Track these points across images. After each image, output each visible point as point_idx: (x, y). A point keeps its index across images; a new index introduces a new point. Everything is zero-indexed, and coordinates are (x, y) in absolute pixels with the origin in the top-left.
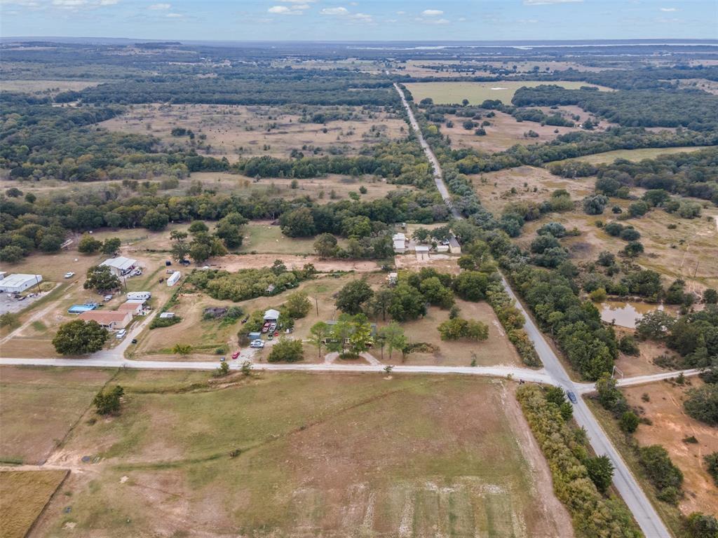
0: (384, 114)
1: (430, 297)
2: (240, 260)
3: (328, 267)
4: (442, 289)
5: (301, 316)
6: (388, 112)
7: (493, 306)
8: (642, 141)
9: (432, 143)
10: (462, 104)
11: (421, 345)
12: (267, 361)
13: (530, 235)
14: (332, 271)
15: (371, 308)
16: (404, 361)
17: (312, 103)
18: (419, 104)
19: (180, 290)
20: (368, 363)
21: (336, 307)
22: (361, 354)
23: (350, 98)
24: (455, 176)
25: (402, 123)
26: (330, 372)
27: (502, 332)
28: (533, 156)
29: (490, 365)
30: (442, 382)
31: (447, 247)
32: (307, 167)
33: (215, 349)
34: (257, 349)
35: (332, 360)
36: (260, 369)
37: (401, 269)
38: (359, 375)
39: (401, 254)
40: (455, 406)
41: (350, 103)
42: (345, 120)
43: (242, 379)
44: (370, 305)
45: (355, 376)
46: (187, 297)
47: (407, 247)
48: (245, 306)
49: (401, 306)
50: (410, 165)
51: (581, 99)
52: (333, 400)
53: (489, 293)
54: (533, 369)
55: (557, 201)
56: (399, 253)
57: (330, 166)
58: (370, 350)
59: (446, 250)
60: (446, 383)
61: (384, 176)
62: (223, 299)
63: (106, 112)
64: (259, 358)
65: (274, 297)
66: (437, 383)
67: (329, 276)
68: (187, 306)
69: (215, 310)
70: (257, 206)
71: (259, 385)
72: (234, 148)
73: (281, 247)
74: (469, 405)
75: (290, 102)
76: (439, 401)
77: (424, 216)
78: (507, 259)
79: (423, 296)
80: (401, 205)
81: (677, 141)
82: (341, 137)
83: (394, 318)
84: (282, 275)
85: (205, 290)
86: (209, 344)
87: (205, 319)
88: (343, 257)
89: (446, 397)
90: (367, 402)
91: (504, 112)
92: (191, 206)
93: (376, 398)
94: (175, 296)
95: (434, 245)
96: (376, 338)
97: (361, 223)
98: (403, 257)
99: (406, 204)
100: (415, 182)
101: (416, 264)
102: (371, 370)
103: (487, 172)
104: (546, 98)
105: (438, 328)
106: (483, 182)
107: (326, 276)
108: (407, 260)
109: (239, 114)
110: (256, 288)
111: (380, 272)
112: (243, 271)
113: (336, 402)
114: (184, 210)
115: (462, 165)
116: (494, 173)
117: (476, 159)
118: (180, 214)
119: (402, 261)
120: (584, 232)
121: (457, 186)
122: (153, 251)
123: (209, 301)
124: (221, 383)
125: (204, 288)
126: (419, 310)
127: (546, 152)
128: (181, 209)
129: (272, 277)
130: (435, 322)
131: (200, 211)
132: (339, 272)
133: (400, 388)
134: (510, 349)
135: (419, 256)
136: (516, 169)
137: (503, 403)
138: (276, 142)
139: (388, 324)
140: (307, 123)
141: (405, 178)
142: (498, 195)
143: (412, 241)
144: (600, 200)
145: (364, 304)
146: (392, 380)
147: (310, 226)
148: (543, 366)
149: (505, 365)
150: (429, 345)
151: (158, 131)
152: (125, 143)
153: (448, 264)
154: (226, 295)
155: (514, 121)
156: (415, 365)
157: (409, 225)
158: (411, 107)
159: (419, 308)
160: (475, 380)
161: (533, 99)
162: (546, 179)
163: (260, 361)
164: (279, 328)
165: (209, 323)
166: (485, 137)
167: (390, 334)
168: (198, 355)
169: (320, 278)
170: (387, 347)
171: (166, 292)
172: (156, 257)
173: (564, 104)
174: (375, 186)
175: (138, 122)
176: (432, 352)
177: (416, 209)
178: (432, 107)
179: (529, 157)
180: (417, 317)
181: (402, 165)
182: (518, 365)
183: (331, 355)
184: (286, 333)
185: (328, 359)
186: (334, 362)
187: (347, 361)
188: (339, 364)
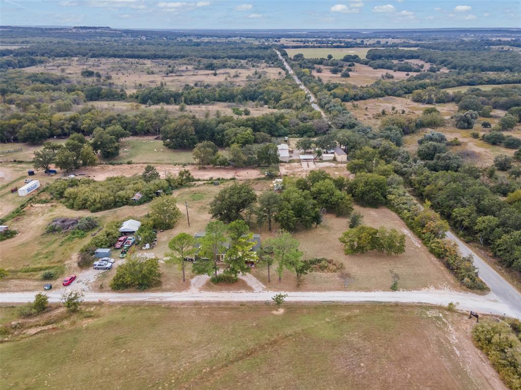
0: (264, 65)
1: (324, 202)
2: (113, 170)
3: (208, 175)
4: (338, 192)
5: (168, 227)
6: (268, 63)
7: (398, 211)
8: (482, 78)
9: (306, 81)
10: (327, 59)
11: (319, 261)
12: (110, 289)
13: (411, 145)
14: (211, 179)
15: (254, 216)
16: (299, 286)
17: (205, 57)
18: (292, 58)
19: (31, 200)
20: (249, 289)
21: (211, 215)
22: (240, 276)
23: (236, 54)
24: (330, 101)
25: (279, 70)
26: (196, 304)
27: (417, 243)
28: (395, 88)
29: (417, 288)
30: (355, 316)
31: (333, 155)
32: (196, 95)
33: (43, 272)
34: (102, 271)
35: (200, 286)
36: (97, 300)
37: (286, 176)
38: (236, 308)
39: (285, 162)
40: (384, 361)
41: (236, 57)
42: (232, 68)
43: (66, 318)
44: (252, 212)
45: (232, 309)
46: (36, 207)
47: (291, 157)
48: (104, 217)
49: (291, 211)
50: (289, 93)
51: (422, 54)
52: (195, 352)
53: (390, 197)
54: (477, 293)
55: (429, 117)
56: (283, 162)
57: (217, 95)
58: (252, 270)
59: (332, 159)
60: (362, 318)
61: (266, 103)
62: (79, 209)
63: (28, 60)
64: (100, 283)
65: (141, 206)
66: (349, 318)
67: (208, 183)
68: (32, 217)
69: (63, 222)
70: (141, 121)
71: (87, 328)
72: (133, 85)
73: (160, 158)
74: (406, 358)
75: (188, 56)
76: (358, 350)
77: (305, 129)
78: (399, 164)
79: (315, 201)
80: (283, 121)
81: (510, 79)
82: (228, 79)
83: (282, 227)
84: (152, 182)
85: (63, 200)
86: (39, 266)
87: (48, 232)
88: (224, 165)
89: (367, 343)
90: (248, 355)
91: (362, 64)
92: (75, 122)
93: (262, 347)
94: (23, 206)
95: (319, 154)
96: (260, 255)
97: (243, 132)
98: (287, 165)
99: (288, 120)
100: (294, 106)
101: (301, 171)
102: (255, 299)
103: (356, 100)
104: (394, 53)
105: (340, 239)
106: (354, 107)
107: (204, 184)
108: (292, 168)
109: (145, 64)
110: (119, 196)
111: (264, 179)
112: (110, 179)
113: (200, 356)
114: (66, 125)
115: (335, 94)
116: (362, 101)
117: (347, 90)
118: (63, 129)
119: (287, 169)
120: (463, 142)
121: (333, 108)
122: (21, 162)
123: (63, 211)
124: (31, 327)
125: (63, 197)
126: (313, 217)
127: (405, 85)
128: (63, 124)
129: (141, 184)
130: (332, 231)
131: (84, 126)
132: (219, 179)
133: (298, 329)
134: (435, 265)
135: (304, 164)
136: (381, 99)
137: (458, 353)
138: (172, 81)
139: (276, 235)
140: (200, 70)
141: (285, 103)
142: (370, 116)
143: (296, 151)
144: (471, 115)
145: (245, 211)
146: (285, 314)
147: (191, 137)
148: (488, 290)
149: (436, 288)
150: (330, 262)
151: (70, 74)
152: (33, 78)
153: (336, 171)
154: (83, 205)
155: (371, 69)
156: (314, 290)
157: (291, 139)
158: (286, 60)
159: (313, 215)
160: (402, 311)
161: (383, 55)
162: (409, 105)
163: (101, 288)
164: (136, 243)
165: (52, 237)
166: (349, 78)
167: (279, 248)
168: (17, 282)
169: (198, 186)
170: (275, 266)
171: (13, 203)
172: (20, 168)
173: (408, 58)
174: (257, 110)
175: (55, 68)
176: (335, 271)
177: (297, 125)
178: (303, 60)
179: (391, 89)
180: (311, 227)
181: (282, 93)
182: (454, 287)
183: (199, 278)
184: (145, 248)
185: (194, 285)
186: (203, 288)
187: (221, 287)
188: (210, 291)
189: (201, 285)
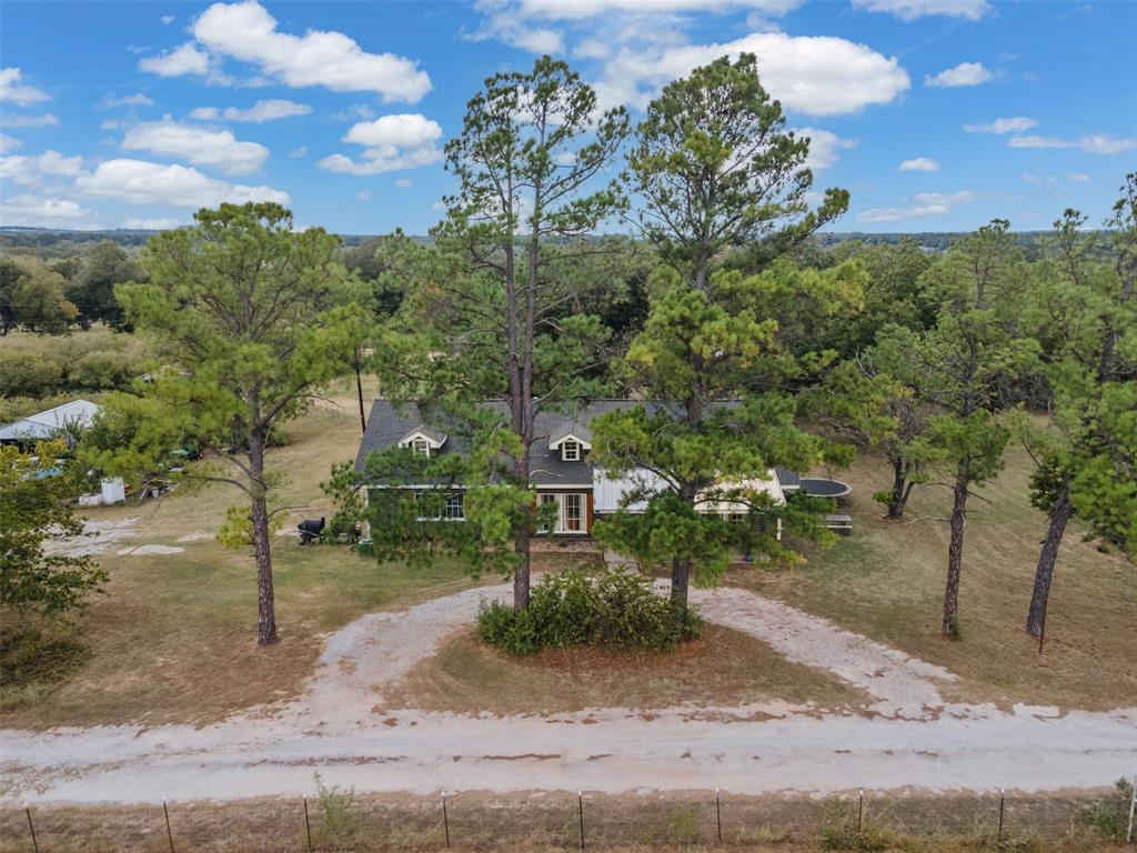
35: (395, 672)
183: (388, 625)
184: (94, 500)
185: (347, 665)
186: (418, 690)
187: (565, 678)
188: (475, 710)
189: (404, 663)
